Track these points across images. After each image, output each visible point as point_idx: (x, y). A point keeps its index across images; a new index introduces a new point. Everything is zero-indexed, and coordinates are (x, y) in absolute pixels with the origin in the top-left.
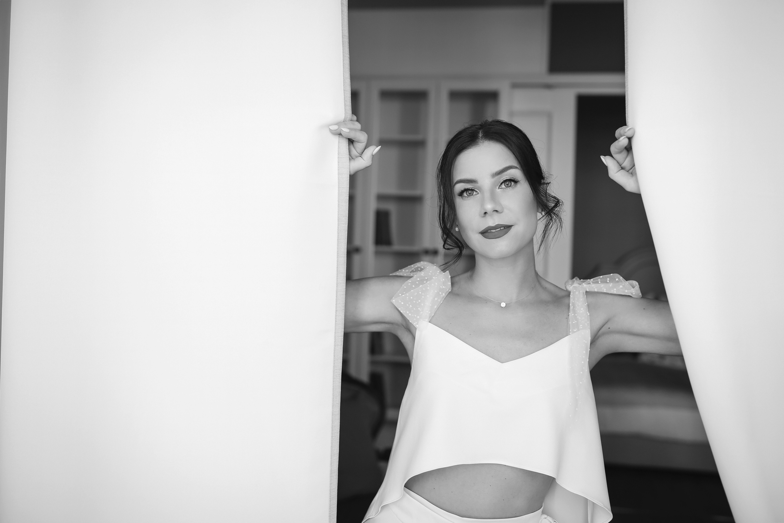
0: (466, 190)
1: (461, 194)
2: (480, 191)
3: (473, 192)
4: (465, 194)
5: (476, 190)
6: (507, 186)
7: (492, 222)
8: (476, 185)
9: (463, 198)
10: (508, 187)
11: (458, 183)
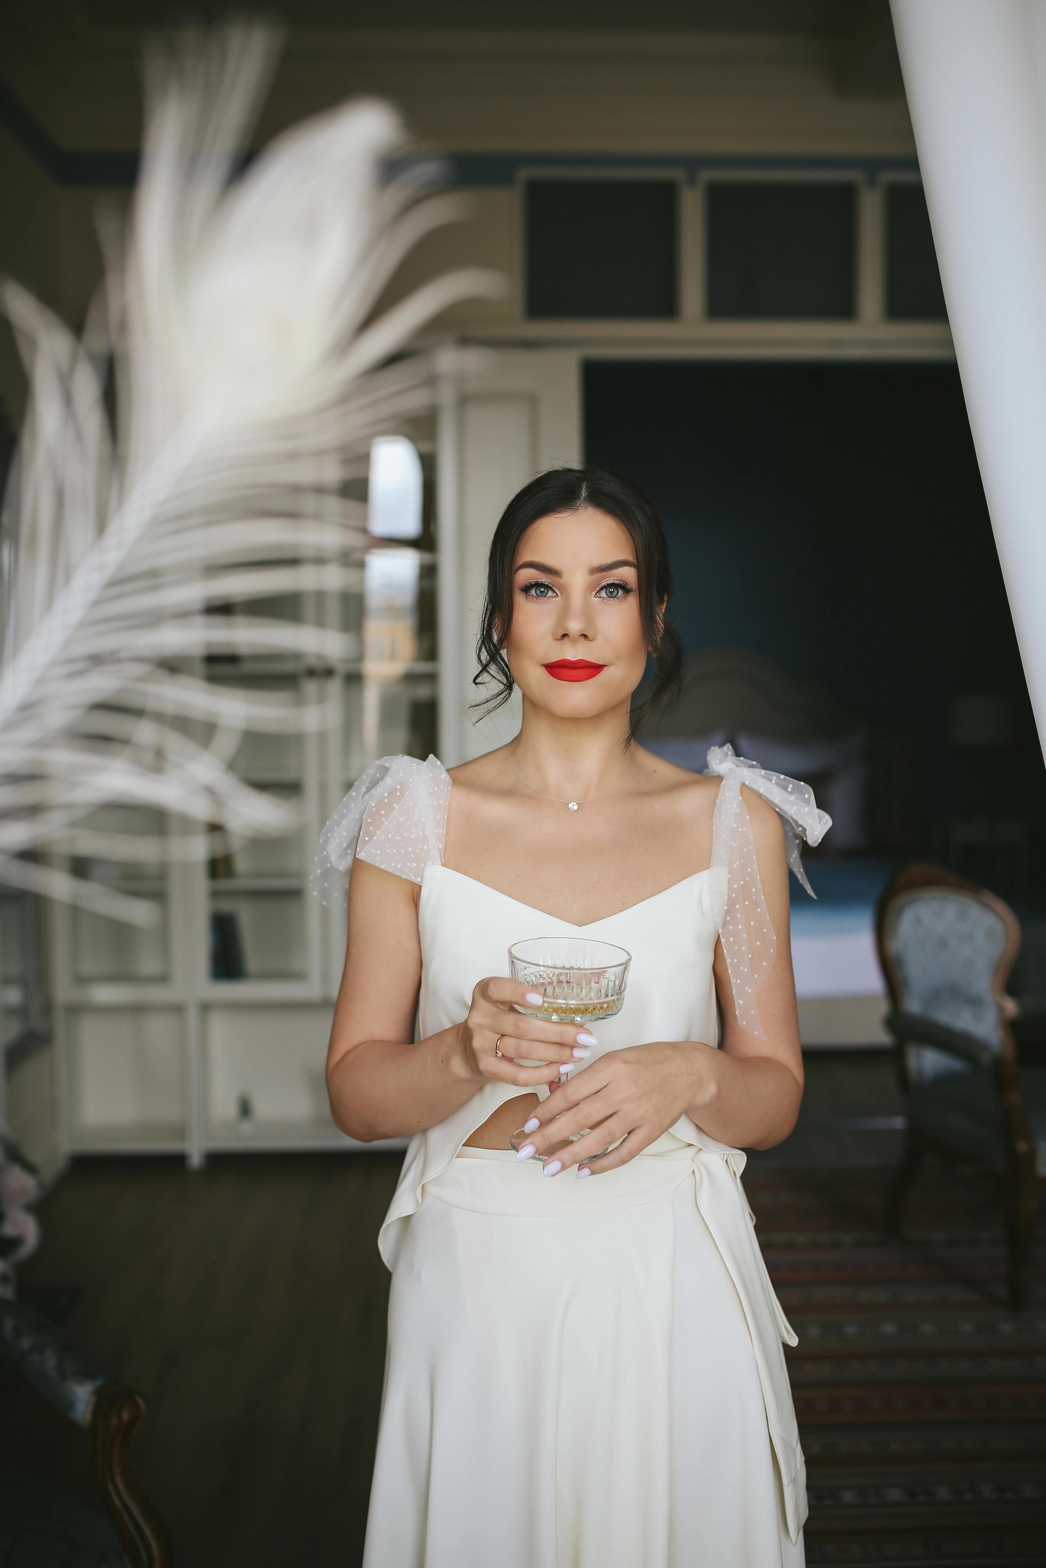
0: (538, 585)
1: (526, 589)
2: (561, 593)
3: (548, 591)
4: (533, 592)
5: (555, 589)
6: (609, 595)
7: (572, 653)
8: (557, 579)
9: (529, 597)
10: (611, 597)
11: (526, 567)
